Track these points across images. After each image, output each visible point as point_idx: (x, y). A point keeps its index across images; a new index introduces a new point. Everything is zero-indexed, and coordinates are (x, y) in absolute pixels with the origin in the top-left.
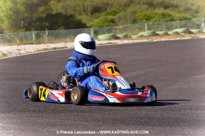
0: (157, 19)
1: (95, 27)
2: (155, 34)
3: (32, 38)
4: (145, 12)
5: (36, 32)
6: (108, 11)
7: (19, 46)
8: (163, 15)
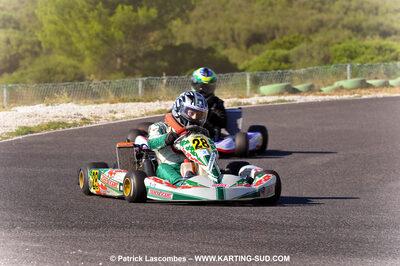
0: (369, 57)
1: (253, 70)
2: (364, 85)
3: (138, 89)
4: (346, 44)
5: (145, 79)
6: (278, 40)
7: (114, 105)
8: (380, 49)
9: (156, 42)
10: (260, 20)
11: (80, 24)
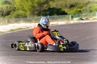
4: (96, 7)
6: (78, 6)
7: (35, 24)
9: (46, 7)
10: (73, 1)
11: (26, 3)
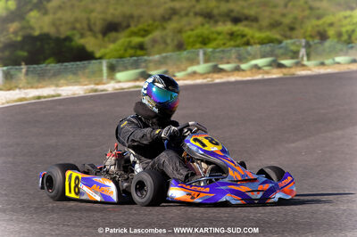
0: (221, 42)
1: (110, 58)
2: (217, 70)
4: (199, 31)
5: (5, 68)
6: (133, 28)
8: (232, 35)
9: (15, 33)
10: (115, 9)
